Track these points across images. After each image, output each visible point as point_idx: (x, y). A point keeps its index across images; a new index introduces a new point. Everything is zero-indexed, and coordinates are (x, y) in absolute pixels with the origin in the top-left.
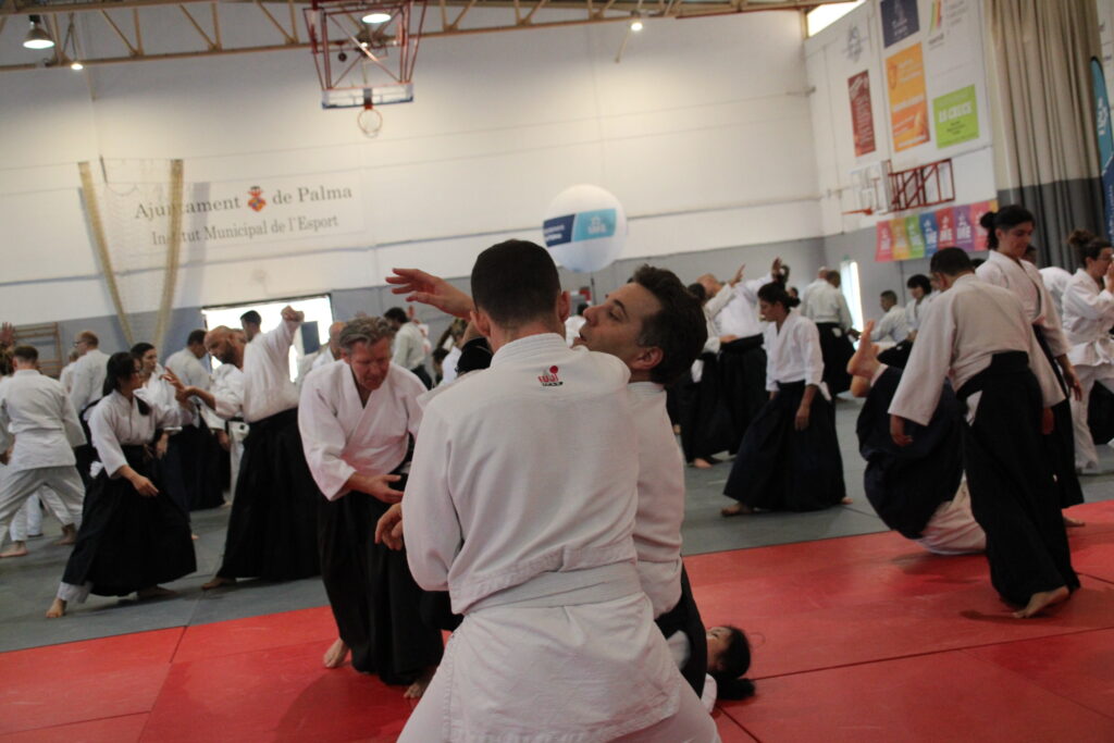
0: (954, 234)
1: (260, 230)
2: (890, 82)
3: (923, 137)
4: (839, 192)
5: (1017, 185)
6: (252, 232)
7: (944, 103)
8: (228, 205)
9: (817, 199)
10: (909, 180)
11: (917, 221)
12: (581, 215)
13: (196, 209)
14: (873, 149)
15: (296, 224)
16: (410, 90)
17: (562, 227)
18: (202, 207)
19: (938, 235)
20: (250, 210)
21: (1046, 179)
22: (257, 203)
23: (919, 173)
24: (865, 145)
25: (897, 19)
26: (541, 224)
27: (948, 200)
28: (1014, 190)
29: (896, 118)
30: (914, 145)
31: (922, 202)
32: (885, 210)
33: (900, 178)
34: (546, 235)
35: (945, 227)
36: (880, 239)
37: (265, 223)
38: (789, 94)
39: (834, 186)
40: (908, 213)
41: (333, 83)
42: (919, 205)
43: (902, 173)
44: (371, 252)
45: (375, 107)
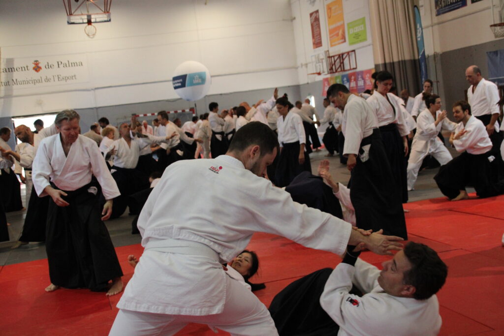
0: (357, 84)
1: (39, 81)
2: (328, 14)
3: (343, 40)
4: (306, 65)
5: (383, 62)
6: (35, 82)
7: (352, 25)
8: (23, 69)
9: (297, 68)
10: (337, 60)
11: (340, 77)
12: (190, 75)
13: (7, 70)
14: (321, 46)
15: (56, 78)
16: (109, 16)
17: (181, 80)
18: (10, 70)
19: (350, 84)
20: (34, 71)
21: (396, 60)
22: (37, 68)
23: (341, 56)
24: (318, 44)
26: (172, 79)
27: (354, 69)
28: (382, 64)
29: (331, 32)
30: (339, 44)
31: (343, 69)
32: (326, 73)
33: (333, 58)
34: (174, 84)
35: (353, 80)
36: (324, 86)
37: (41, 77)
38: (284, 20)
39: (304, 63)
40: (337, 74)
41: (72, 12)
42: (341, 71)
43: (334, 56)
44: (93, 92)
45: (92, 24)
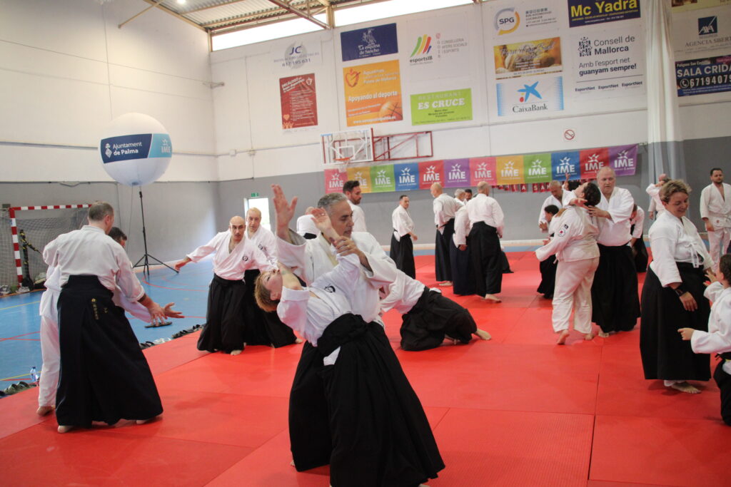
0: (443, 177)
3: (394, 117)
4: (252, 152)
9: (217, 156)
11: (389, 168)
14: (316, 123)
19: (419, 179)
23: (385, 139)
24: (301, 121)
25: (365, 44)
29: (354, 105)
30: (379, 122)
31: (387, 156)
36: (329, 180)
39: (243, 148)
42: (385, 160)
